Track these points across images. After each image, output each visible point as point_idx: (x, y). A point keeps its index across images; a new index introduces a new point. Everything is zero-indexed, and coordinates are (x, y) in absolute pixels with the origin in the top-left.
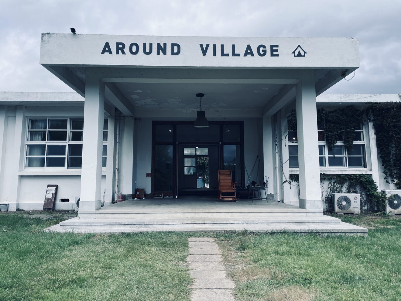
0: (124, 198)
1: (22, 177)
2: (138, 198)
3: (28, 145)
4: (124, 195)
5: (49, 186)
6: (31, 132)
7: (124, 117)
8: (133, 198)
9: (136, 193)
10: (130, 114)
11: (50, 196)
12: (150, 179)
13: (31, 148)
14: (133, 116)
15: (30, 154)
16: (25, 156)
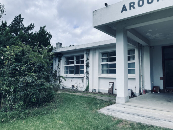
0: (146, 91)
1: (100, 78)
2: (155, 92)
3: (101, 64)
4: (146, 90)
5: (110, 82)
6: (102, 58)
7: (144, 46)
8: (152, 92)
9: (153, 88)
10: (147, 45)
11: (111, 87)
12: (162, 81)
13: (103, 65)
14: (149, 45)
15: (102, 68)
16: (100, 69)
